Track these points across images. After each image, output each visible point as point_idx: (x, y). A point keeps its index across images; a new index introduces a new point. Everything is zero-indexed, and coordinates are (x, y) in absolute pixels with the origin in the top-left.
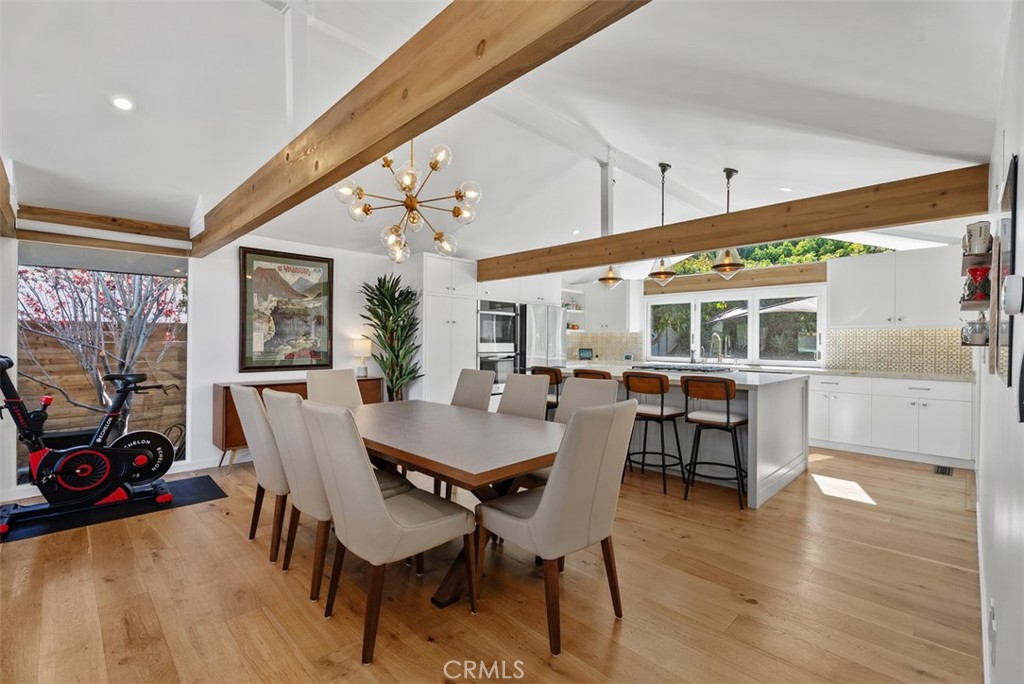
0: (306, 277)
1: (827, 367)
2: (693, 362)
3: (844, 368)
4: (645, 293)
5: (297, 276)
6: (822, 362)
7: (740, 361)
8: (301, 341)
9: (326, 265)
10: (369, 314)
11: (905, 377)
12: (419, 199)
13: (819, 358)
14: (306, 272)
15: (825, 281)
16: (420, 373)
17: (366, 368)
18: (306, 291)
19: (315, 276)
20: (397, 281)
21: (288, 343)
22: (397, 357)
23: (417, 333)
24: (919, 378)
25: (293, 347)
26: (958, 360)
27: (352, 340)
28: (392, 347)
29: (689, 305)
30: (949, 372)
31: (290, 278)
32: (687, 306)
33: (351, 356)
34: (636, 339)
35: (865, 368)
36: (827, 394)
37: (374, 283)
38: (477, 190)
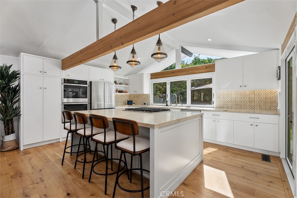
1: (216, 108)
2: (167, 105)
3: (223, 108)
4: (151, 79)
6: (214, 105)
7: (184, 105)
11: (248, 112)
13: (213, 104)
15: (215, 71)
24: (254, 113)
26: (270, 104)
29: (166, 83)
30: (266, 110)
32: (165, 84)
34: (147, 96)
35: (231, 108)
36: (215, 120)
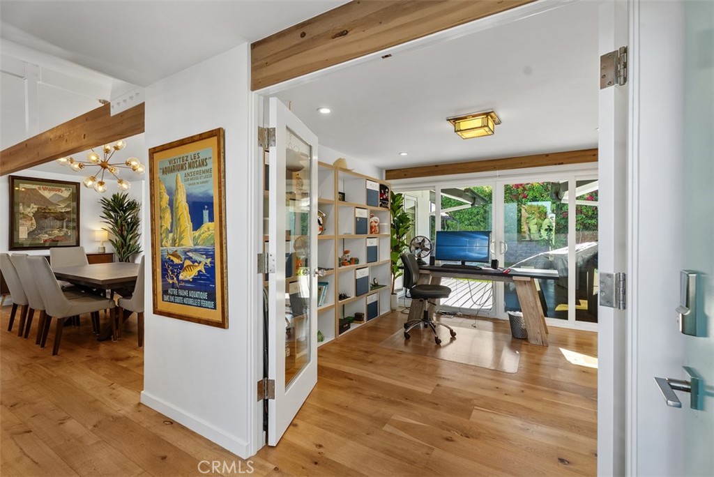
0: (60, 193)
5: (53, 193)
8: (56, 232)
9: (75, 186)
10: (105, 215)
12: (109, 163)
14: (59, 190)
16: (140, 250)
17: (104, 248)
18: (59, 202)
19: (66, 193)
20: (125, 197)
21: (46, 233)
22: (125, 240)
23: (139, 227)
25: (49, 235)
27: (94, 231)
28: (122, 236)
31: (47, 194)
33: (93, 241)
37: (110, 198)
38: (136, 161)
